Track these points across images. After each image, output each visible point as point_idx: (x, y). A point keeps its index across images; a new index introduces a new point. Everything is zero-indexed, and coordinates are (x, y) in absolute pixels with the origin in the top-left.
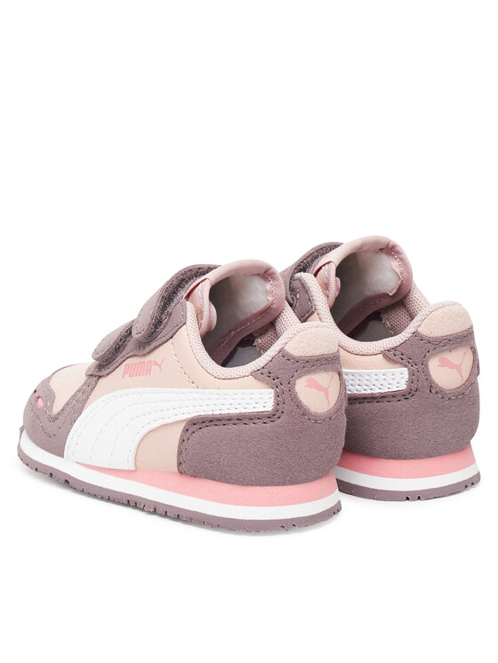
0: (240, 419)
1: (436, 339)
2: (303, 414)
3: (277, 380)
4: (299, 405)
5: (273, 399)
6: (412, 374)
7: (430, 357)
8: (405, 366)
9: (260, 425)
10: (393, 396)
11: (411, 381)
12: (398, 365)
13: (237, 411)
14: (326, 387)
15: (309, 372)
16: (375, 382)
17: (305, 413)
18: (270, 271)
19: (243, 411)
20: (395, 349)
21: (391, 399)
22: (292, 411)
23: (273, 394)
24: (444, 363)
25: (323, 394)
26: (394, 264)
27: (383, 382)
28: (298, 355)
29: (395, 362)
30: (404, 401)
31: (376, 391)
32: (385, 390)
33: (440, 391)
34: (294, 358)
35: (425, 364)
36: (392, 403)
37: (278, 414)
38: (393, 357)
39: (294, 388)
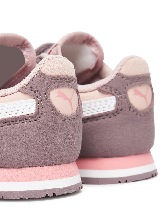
0: (13, 121)
1: (131, 77)
2: (56, 115)
3: (37, 93)
4: (53, 108)
5: (35, 106)
6: (118, 99)
7: (129, 88)
8: (113, 95)
9: (27, 123)
10: (107, 115)
11: (117, 104)
12: (108, 95)
13: (11, 116)
14: (70, 98)
15: (58, 87)
16: (94, 108)
17: (57, 113)
18: (26, 42)
19: (15, 115)
20: (106, 85)
21: (106, 117)
22: (48, 112)
23: (35, 102)
24: (137, 93)
25: (68, 102)
26: (93, 49)
27: (100, 107)
28: (50, 74)
29: (107, 93)
30: (113, 118)
31: (95, 113)
32: (101, 111)
33: (135, 110)
34: (48, 76)
35: (125, 93)
36: (106, 119)
37: (39, 115)
38: (105, 90)
39: (49, 97)
